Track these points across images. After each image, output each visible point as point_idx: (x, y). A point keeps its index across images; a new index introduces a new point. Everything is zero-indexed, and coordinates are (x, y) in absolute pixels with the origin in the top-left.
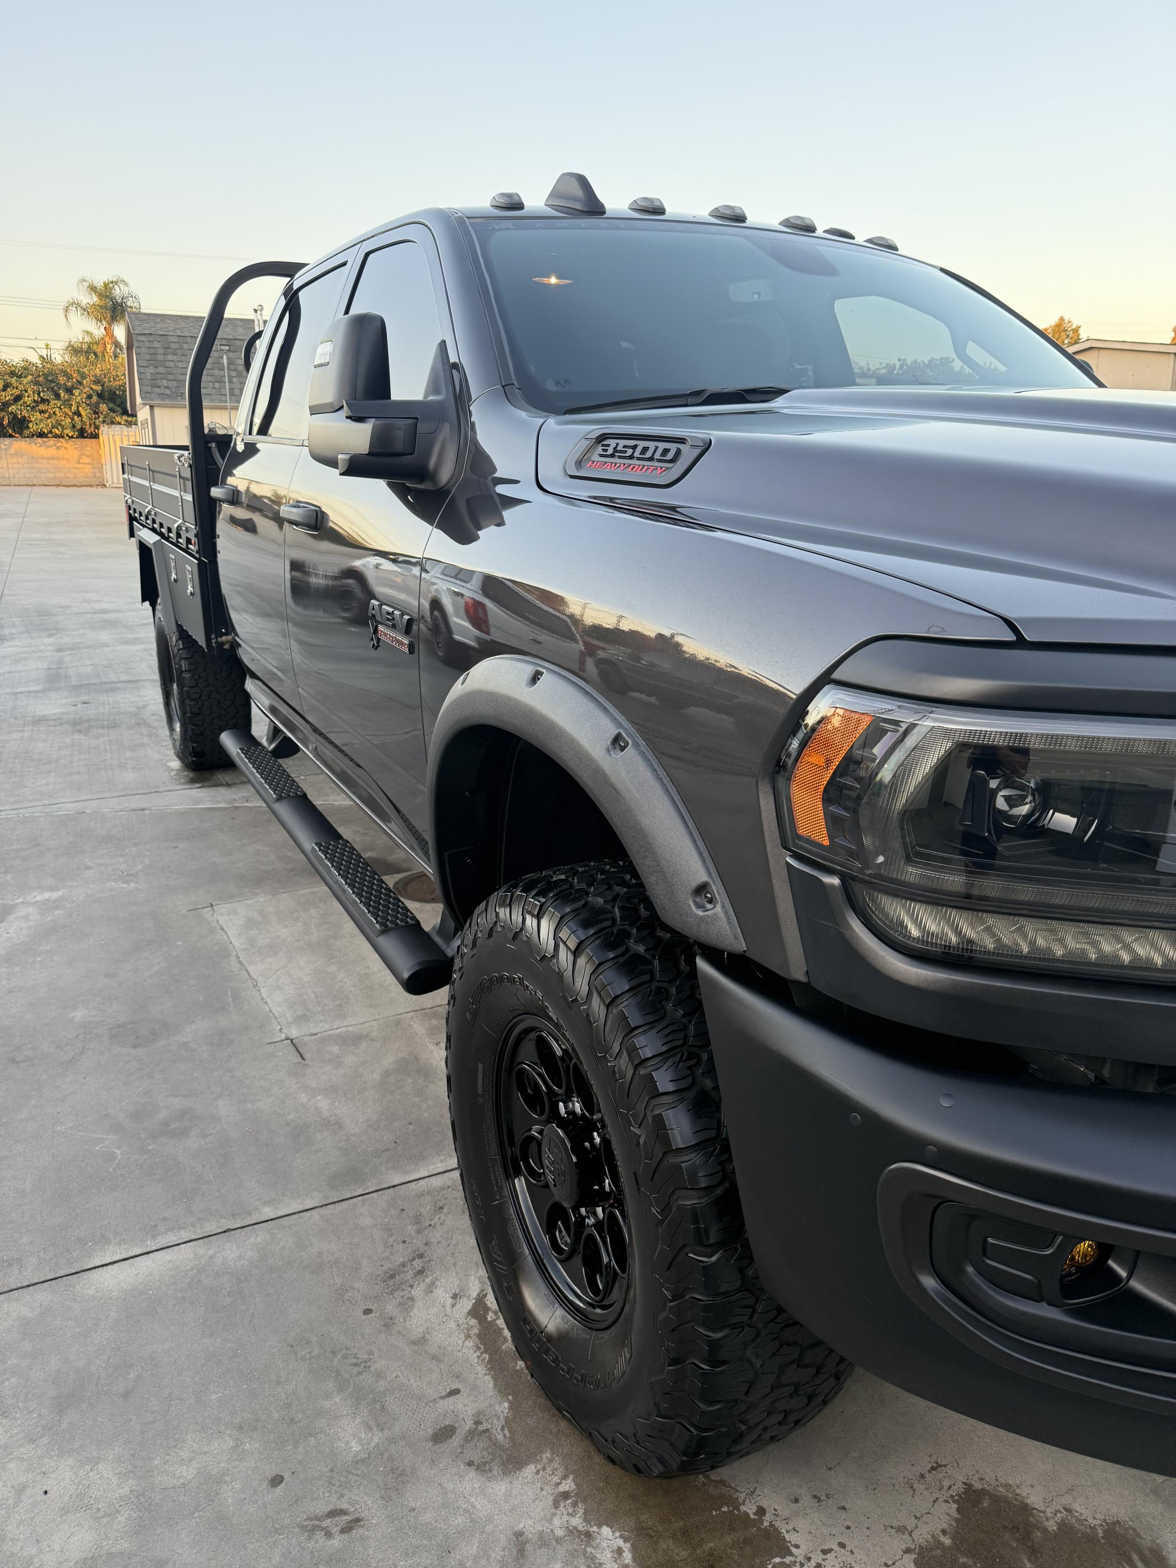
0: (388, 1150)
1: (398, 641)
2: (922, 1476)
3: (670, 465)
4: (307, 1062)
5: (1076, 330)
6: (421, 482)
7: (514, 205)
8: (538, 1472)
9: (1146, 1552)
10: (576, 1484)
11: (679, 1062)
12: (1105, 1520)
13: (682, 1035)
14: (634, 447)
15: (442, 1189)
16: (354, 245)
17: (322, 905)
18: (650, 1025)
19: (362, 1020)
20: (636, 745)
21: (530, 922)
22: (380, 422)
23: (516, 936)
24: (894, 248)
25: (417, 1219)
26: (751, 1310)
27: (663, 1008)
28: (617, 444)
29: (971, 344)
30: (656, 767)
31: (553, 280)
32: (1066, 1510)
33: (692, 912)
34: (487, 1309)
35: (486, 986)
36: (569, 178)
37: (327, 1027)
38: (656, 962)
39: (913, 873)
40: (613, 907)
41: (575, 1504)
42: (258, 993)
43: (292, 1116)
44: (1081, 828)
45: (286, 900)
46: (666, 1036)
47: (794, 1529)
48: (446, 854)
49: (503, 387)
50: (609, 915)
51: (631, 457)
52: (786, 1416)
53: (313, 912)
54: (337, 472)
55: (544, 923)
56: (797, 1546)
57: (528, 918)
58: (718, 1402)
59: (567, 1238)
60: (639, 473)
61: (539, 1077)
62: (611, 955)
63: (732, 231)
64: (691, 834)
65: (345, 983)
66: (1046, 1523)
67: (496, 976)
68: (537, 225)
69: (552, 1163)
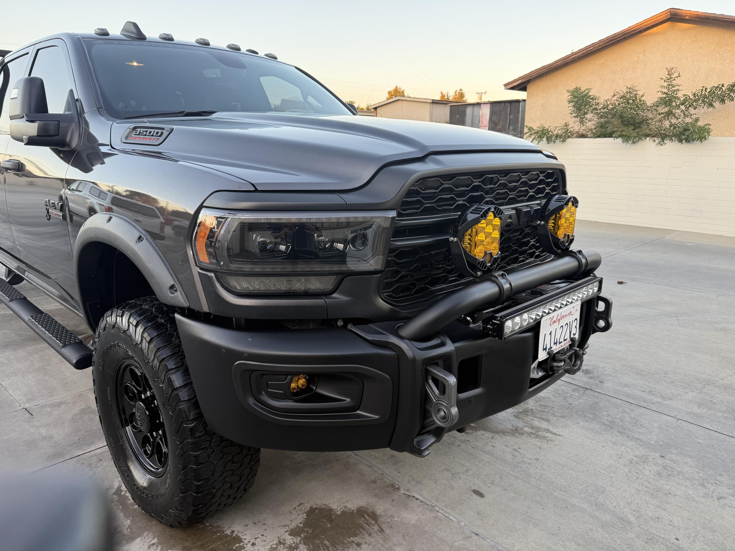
0: (75, 443)
1: (57, 215)
2: (295, 508)
3: (159, 138)
4: (34, 416)
5: (403, 92)
6: (64, 147)
7: (104, 33)
8: (142, 540)
9: (370, 513)
10: (158, 540)
11: (177, 358)
12: (357, 507)
13: (178, 348)
14: (147, 131)
15: (102, 453)
16: (32, 45)
17: (40, 353)
18: (165, 347)
19: (62, 397)
20: (147, 239)
21: (119, 319)
22: (41, 122)
23: (114, 326)
24: (276, 58)
25: (90, 465)
26: (209, 442)
27: (171, 340)
28: (140, 130)
29: (309, 97)
30: (154, 246)
31: (135, 64)
32: (344, 507)
33: (169, 295)
34: (121, 491)
35: (105, 352)
36: (129, 24)
37: (44, 401)
38: (169, 325)
39: (234, 266)
40: (152, 308)
41: (158, 546)
42: (7, 392)
43: (27, 438)
44: (287, 248)
45: (21, 353)
46: (172, 349)
47: (245, 534)
48: (87, 304)
49: (98, 108)
50: (150, 311)
51: (146, 135)
52: (232, 485)
53: (36, 356)
54: (23, 144)
55: (124, 318)
56: (245, 539)
57: (118, 318)
58: (202, 480)
59: (150, 448)
60: (148, 141)
61: (134, 387)
62: (150, 324)
63: (204, 49)
64: (167, 268)
65: (54, 383)
66: (337, 513)
67: (109, 346)
68: (114, 43)
69: (139, 417)
